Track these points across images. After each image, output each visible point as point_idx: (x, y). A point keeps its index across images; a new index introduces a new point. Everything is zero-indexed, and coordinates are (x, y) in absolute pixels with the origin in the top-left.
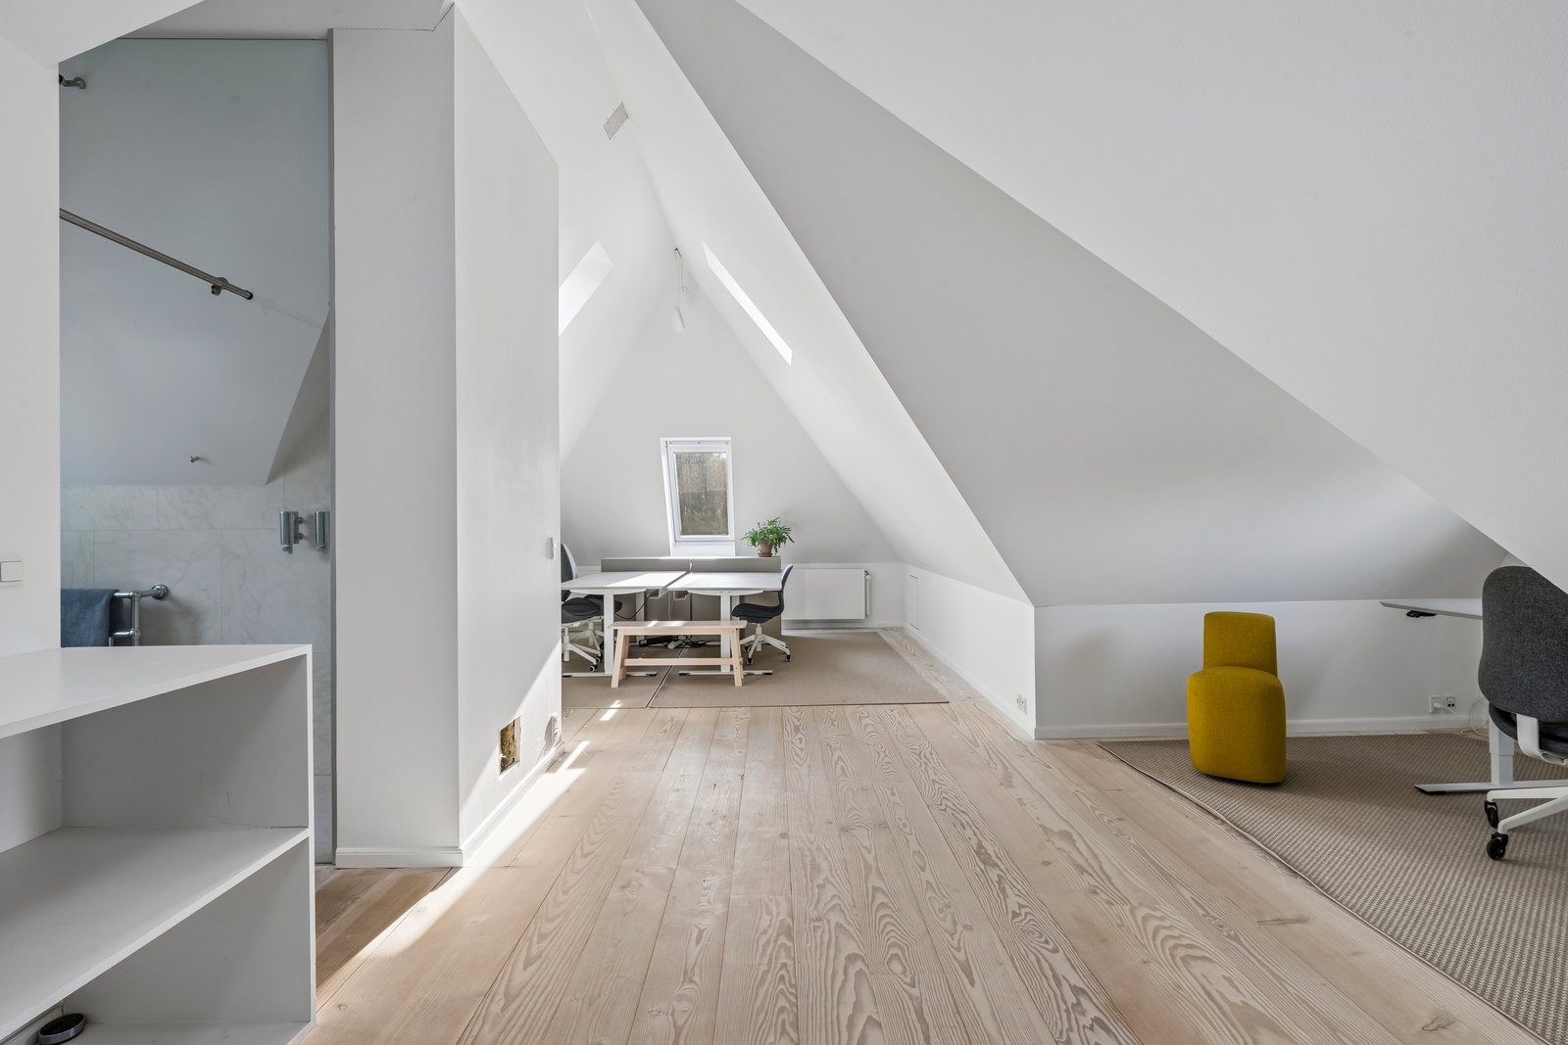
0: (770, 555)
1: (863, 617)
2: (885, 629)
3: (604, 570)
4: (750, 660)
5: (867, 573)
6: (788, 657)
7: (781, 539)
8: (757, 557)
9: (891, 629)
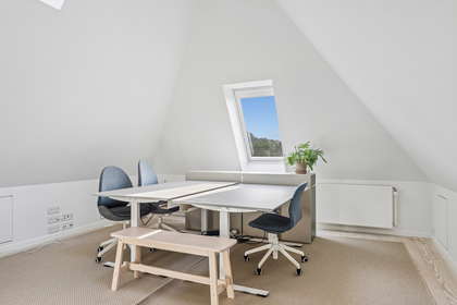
0: (305, 172)
1: (391, 226)
2: (412, 239)
3: (187, 179)
4: (259, 270)
5: (395, 190)
6: (299, 271)
7: (312, 160)
8: (294, 173)
9: (418, 239)
